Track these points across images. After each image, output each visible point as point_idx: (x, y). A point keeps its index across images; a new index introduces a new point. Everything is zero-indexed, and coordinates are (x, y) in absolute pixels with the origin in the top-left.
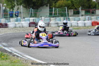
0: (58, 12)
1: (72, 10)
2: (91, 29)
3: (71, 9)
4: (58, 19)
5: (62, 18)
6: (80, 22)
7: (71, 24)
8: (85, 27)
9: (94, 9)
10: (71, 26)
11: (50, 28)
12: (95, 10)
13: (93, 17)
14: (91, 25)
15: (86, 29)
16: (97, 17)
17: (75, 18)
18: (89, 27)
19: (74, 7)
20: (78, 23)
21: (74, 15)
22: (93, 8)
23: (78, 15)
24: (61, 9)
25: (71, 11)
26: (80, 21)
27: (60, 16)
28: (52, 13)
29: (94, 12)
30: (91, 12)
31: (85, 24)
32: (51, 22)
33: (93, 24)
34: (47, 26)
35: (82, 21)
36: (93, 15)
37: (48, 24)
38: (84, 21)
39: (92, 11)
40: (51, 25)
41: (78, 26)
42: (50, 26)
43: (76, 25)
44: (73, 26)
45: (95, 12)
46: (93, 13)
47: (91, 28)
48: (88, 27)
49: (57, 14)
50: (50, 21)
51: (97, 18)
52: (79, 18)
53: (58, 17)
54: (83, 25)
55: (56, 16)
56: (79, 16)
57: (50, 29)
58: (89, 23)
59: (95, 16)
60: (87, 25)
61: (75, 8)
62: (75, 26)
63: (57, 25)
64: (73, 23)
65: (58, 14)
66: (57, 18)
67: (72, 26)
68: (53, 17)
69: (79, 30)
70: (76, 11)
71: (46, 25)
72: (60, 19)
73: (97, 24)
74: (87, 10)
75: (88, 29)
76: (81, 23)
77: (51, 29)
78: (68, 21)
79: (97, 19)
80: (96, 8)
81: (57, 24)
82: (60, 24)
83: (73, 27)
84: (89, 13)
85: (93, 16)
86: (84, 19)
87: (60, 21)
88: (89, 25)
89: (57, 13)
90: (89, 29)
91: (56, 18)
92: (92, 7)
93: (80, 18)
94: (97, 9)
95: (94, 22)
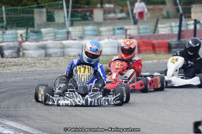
6: (106, 43)
7: (82, 47)
26: (106, 40)
31: (119, 48)
33: (141, 48)
34: (14, 55)
35: (111, 40)
37: (16, 49)
40: (25, 52)
42: (24, 54)
63: (43, 52)
71: (12, 52)
73: (151, 48)
81: (44, 48)
82: (51, 48)
95: (143, 42)
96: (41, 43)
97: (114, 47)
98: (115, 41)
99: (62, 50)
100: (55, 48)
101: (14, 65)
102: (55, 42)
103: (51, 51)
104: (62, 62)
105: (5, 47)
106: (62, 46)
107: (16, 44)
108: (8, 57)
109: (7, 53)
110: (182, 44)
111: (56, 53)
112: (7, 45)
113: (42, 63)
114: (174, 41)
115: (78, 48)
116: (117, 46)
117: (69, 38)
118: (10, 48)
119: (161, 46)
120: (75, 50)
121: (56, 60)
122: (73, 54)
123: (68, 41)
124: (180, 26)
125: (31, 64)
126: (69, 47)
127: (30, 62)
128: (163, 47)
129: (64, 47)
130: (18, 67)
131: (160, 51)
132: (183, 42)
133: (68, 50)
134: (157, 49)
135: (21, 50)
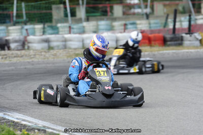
7: (83, 41)
11: (32, 52)
31: (117, 41)
32: (31, 38)
34: (20, 48)
37: (21, 43)
40: (30, 45)
42: (29, 47)
50: (28, 35)
57: (35, 55)
63: (46, 45)
64: (87, 38)
71: (18, 45)
72: (34, 29)
73: (147, 41)
77: (37, 56)
81: (47, 41)
82: (54, 41)
96: (45, 37)
97: (113, 40)
98: (113, 35)
99: (64, 43)
100: (57, 41)
101: (15, 57)
102: (57, 36)
103: (53, 44)
104: (60, 54)
105: (11, 41)
106: (63, 39)
107: (22, 38)
108: (13, 50)
109: (13, 46)
110: (176, 37)
111: (58, 46)
112: (13, 39)
113: (42, 55)
114: (169, 36)
115: (79, 41)
116: (115, 39)
117: (71, 32)
118: (16, 41)
119: (156, 39)
120: (76, 43)
121: (55, 52)
122: (73, 47)
124: (175, 22)
125: (31, 56)
126: (70, 40)
127: (31, 54)
128: (158, 40)
129: (65, 41)
130: (19, 58)
131: (155, 44)
132: (177, 36)
133: (69, 43)
134: (153, 42)
135: (26, 43)
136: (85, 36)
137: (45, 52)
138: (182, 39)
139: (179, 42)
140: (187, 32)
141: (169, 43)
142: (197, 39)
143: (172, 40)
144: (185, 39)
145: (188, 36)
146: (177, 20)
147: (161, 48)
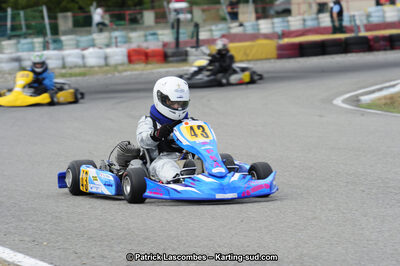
0: (23, 23)
1: (69, 14)
2: (125, 74)
3: (65, 10)
4: (28, 43)
5: (38, 41)
6: (91, 53)
7: (63, 59)
8: (108, 68)
9: (138, 8)
10: (64, 67)
12: (141, 13)
13: (133, 35)
14: (125, 59)
15: (109, 75)
16: (148, 33)
17: (78, 38)
18: (120, 68)
19: (76, 6)
20: (83, 57)
21: (77, 29)
22: (135, 5)
23: (88, 29)
24: (35, 11)
25: (65, 17)
26: (91, 50)
27: (30, 34)
28: (6, 25)
29: (139, 17)
30: (128, 17)
31: (106, 58)
33: (133, 58)
36: (134, 26)
38: (108, 46)
39: (130, 15)
41: (85, 66)
43: (79, 61)
44: (71, 65)
45: (142, 17)
46: (135, 21)
47: (126, 71)
48: (116, 66)
49: (21, 29)
51: (146, 36)
52: (90, 37)
53: (25, 38)
54: (102, 62)
55: (19, 36)
56: (90, 33)
58: (118, 54)
59: (141, 29)
60: (112, 61)
61: (81, 8)
62: (76, 66)
64: (69, 55)
65: (24, 30)
66: (23, 41)
67: (67, 65)
68: (10, 38)
69: (87, 78)
70: (81, 15)
72: (32, 43)
73: (144, 58)
74: (116, 12)
75: (117, 74)
76: (93, 56)
78: (55, 49)
79: (146, 40)
80: (145, 6)
81: (18, 60)
83: (71, 68)
84: (122, 22)
85: (134, 30)
86: (106, 41)
87: (32, 49)
88: (120, 62)
89: (20, 25)
90: (119, 72)
91: (18, 43)
92: (130, 3)
93: (93, 40)
94: (147, 9)
95: (134, 51)
96: (14, 55)
97: (99, 57)
98: (101, 50)
102: (32, 53)
103: (26, 63)
114: (170, 51)
115: (58, 59)
116: (104, 56)
120: (55, 62)
123: (46, 52)
124: (178, 33)
132: (180, 50)
134: (150, 59)
136: (66, 52)
137: (10, 74)
138: (186, 54)
139: (183, 57)
140: (195, 45)
141: (171, 59)
142: (205, 54)
143: (174, 55)
144: (189, 53)
145: (194, 50)
146: (181, 31)
147: (158, 65)
